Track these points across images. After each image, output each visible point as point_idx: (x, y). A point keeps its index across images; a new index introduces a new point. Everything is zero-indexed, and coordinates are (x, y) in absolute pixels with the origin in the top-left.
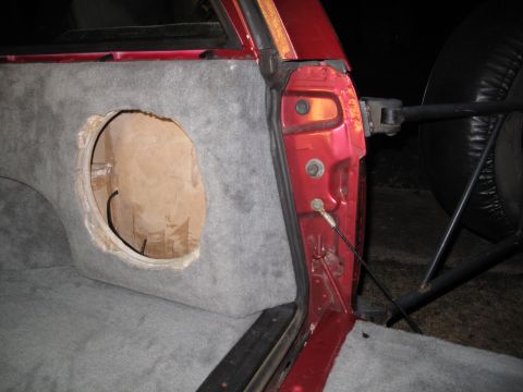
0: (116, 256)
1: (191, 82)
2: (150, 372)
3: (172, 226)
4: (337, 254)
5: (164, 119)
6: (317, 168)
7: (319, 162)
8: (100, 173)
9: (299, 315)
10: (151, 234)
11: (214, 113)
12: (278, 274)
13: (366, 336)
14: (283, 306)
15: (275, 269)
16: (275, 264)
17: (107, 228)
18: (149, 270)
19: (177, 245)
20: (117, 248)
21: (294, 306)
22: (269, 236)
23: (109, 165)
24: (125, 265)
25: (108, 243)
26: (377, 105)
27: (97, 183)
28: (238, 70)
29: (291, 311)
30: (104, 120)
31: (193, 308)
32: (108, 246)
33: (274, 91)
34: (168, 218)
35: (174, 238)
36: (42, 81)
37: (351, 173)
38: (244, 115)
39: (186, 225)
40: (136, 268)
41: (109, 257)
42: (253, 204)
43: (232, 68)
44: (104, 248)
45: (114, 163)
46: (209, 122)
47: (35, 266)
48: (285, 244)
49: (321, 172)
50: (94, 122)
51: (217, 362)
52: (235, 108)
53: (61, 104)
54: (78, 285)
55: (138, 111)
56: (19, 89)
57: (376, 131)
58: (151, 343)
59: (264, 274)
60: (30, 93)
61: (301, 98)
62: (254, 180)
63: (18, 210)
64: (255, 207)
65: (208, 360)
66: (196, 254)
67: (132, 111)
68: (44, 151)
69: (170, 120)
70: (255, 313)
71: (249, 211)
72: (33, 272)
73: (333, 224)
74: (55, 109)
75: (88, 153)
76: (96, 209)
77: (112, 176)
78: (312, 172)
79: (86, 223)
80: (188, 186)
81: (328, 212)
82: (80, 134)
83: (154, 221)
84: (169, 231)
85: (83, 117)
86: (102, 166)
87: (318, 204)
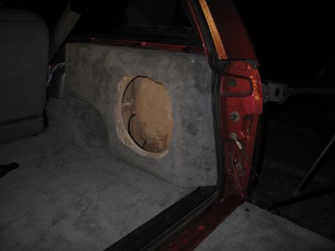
0: (129, 147)
1: (172, 67)
2: (134, 205)
3: (160, 136)
4: (242, 164)
5: (158, 83)
6: (235, 116)
7: (237, 113)
8: (127, 104)
9: (217, 193)
10: (149, 139)
11: (181, 83)
12: (208, 170)
13: (247, 210)
14: (208, 187)
15: (207, 166)
16: (207, 164)
17: (126, 132)
18: (143, 157)
19: (161, 146)
20: (130, 143)
21: (215, 188)
22: (205, 148)
23: (133, 100)
24: (132, 152)
25: (126, 140)
26: (273, 86)
27: (125, 109)
28: (196, 63)
29: (213, 190)
30: (131, 79)
31: (163, 179)
32: (126, 142)
33: (217, 74)
34: (158, 132)
35: (160, 142)
36: (104, 56)
37: (254, 122)
38: (197, 86)
39: (166, 137)
40: (137, 155)
41: (125, 147)
42: (198, 131)
43: (193, 62)
44: (124, 143)
45: (135, 99)
46: (178, 87)
47: (91, 146)
48: (214, 154)
49: (238, 119)
50: (126, 79)
51: (167, 207)
52: (192, 82)
53: (111, 69)
55: (146, 77)
57: (271, 100)
58: (138, 192)
59: (200, 168)
60: (98, 61)
61: (232, 78)
62: (200, 119)
63: (87, 117)
64: (200, 133)
65: (162, 205)
66: (167, 152)
67: (143, 77)
68: (102, 91)
69: (161, 84)
70: (193, 188)
71: (195, 134)
72: (90, 149)
73: (241, 148)
74: (108, 71)
75: (122, 94)
76: (122, 122)
77: (133, 106)
78: (232, 118)
79: (117, 128)
80: (169, 117)
81: (239, 141)
82: (119, 84)
83: (151, 132)
84: (158, 138)
85: (121, 76)
86: (129, 100)
87: (234, 136)
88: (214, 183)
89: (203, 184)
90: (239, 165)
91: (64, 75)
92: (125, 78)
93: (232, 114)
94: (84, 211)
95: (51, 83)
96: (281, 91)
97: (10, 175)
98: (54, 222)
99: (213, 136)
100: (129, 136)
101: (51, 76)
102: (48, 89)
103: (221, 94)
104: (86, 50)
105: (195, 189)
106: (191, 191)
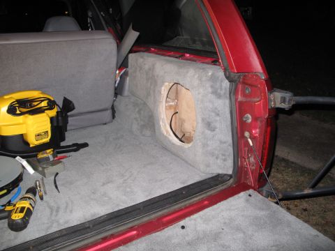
0: (168, 138)
2: (161, 180)
4: (254, 159)
5: (187, 89)
6: (247, 118)
7: (249, 116)
8: (171, 103)
9: (231, 181)
12: (225, 160)
13: (250, 195)
14: (225, 175)
15: (224, 157)
16: (223, 155)
17: (168, 126)
20: (170, 135)
21: (231, 176)
22: (222, 142)
23: (176, 101)
24: (170, 141)
25: (167, 132)
26: (278, 95)
27: (169, 107)
28: (212, 75)
29: (229, 178)
30: (171, 85)
31: (190, 165)
32: (167, 134)
33: (233, 83)
34: (193, 127)
36: (153, 65)
38: (215, 92)
40: (173, 144)
41: (166, 138)
42: (216, 128)
43: (210, 74)
44: (165, 134)
45: (178, 100)
46: (199, 94)
47: (144, 135)
48: (231, 150)
49: (250, 121)
51: (186, 185)
53: (158, 76)
54: (156, 146)
56: (147, 67)
57: (276, 106)
58: (168, 172)
59: (217, 158)
60: (150, 69)
62: (218, 118)
63: (142, 112)
64: (217, 130)
65: (184, 183)
66: (192, 143)
68: (152, 92)
69: (189, 90)
71: (214, 130)
72: (142, 137)
74: (156, 77)
75: (166, 96)
76: (165, 118)
77: (176, 106)
78: (245, 119)
79: (161, 122)
81: (250, 138)
82: (163, 88)
83: (188, 127)
85: (163, 82)
86: (173, 100)
87: (247, 134)
88: (230, 172)
89: (221, 172)
90: (252, 160)
91: (128, 78)
92: (167, 84)
93: (246, 116)
94: (125, 180)
95: (119, 84)
96: (287, 100)
97: (82, 151)
98: (104, 184)
99: (231, 133)
100: (169, 129)
101: (119, 79)
102: (116, 89)
103: (239, 100)
104: (142, 60)
105: (214, 175)
106: (210, 176)
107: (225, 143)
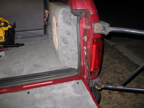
7: (86, 37)
9: (77, 73)
16: (73, 58)
48: (77, 54)
49: (86, 40)
59: (69, 59)
71: (67, 44)
73: (86, 54)
82: (53, 19)
100: (57, 41)
103: (83, 27)
107: (74, 51)
